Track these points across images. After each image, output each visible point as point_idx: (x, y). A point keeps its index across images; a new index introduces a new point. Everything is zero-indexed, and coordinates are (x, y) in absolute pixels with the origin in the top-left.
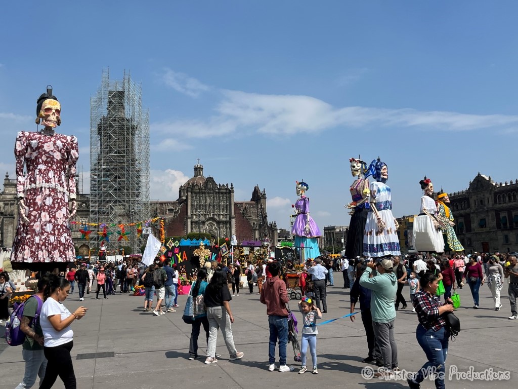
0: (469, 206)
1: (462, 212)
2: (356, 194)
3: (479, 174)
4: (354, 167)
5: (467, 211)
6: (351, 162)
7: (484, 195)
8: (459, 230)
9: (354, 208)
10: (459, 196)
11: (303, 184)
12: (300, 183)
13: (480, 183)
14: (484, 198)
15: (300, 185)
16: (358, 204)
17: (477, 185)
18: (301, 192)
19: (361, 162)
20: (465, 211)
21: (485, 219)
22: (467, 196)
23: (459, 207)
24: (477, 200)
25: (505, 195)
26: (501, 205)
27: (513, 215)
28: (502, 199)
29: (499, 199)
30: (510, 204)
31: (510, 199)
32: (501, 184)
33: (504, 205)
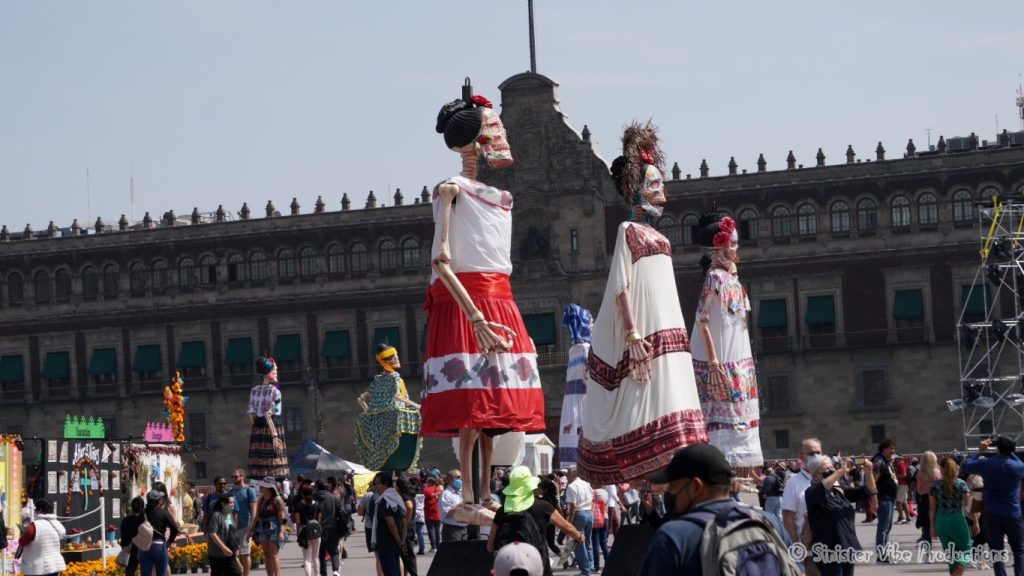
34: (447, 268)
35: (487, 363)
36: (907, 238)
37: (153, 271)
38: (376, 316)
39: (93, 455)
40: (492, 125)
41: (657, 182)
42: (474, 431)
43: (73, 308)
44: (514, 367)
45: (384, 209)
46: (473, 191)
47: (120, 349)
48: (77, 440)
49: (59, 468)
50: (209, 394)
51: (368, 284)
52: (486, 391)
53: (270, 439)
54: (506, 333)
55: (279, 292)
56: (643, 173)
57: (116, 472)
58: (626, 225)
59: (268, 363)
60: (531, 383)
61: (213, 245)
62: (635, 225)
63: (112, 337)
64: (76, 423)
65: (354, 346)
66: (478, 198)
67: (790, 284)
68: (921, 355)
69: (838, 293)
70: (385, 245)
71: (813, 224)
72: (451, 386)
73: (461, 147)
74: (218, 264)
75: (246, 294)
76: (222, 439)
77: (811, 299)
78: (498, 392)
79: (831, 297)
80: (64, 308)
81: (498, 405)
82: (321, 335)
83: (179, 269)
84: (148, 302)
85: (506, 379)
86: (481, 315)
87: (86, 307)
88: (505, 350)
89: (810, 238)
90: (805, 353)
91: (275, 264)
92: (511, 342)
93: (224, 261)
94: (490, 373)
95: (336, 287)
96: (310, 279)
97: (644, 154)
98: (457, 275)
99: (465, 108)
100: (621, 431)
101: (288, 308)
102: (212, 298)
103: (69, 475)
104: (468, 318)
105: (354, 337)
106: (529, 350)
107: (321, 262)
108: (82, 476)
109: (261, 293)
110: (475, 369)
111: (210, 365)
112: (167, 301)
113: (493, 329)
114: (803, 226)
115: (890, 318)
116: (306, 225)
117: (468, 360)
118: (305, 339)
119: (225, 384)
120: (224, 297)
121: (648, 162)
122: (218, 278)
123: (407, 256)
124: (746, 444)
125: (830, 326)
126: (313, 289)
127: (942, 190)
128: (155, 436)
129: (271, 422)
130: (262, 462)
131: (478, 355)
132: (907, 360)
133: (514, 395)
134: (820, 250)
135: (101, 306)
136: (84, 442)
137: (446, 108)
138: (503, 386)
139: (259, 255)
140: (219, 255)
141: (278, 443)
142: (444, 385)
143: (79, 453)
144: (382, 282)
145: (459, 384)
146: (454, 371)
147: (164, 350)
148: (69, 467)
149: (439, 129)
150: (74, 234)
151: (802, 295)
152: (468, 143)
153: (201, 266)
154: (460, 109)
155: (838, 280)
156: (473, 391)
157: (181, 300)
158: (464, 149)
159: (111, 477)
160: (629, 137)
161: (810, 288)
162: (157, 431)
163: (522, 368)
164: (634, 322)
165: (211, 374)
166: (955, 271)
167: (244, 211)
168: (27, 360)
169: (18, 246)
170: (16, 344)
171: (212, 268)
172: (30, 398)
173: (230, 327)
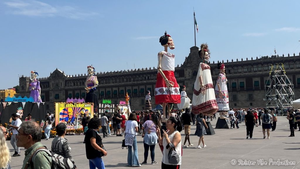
0: (49, 86)
2: (91, 83)
3: (57, 69)
4: (90, 70)
5: (48, 89)
6: (88, 67)
7: (59, 81)
9: (90, 90)
10: (43, 80)
12: (34, 73)
13: (57, 74)
14: (59, 83)
15: (35, 74)
16: (92, 88)
17: (55, 75)
18: (34, 77)
19: (93, 68)
20: (46, 89)
21: (58, 94)
22: (48, 81)
24: (55, 83)
25: (72, 82)
26: (69, 87)
27: (76, 93)
28: (70, 84)
29: (68, 84)
30: (74, 87)
31: (74, 84)
32: (70, 76)
33: (71, 87)
34: (161, 70)
35: (168, 89)
36: (256, 73)
37: (136, 77)
39: (109, 106)
40: (170, 40)
41: (207, 55)
42: (166, 103)
44: (174, 90)
46: (166, 54)
47: (131, 90)
48: (105, 104)
49: (101, 108)
52: (168, 95)
53: (149, 104)
54: (173, 83)
56: (205, 53)
57: (114, 109)
58: (201, 63)
59: (149, 91)
60: (178, 94)
61: (145, 73)
62: (203, 63)
63: (130, 88)
64: (105, 101)
66: (167, 55)
67: (237, 80)
68: (258, 91)
69: (245, 81)
71: (241, 70)
72: (161, 94)
73: (164, 45)
75: (150, 81)
77: (240, 82)
78: (170, 95)
79: (244, 82)
80: (123, 83)
81: (170, 98)
83: (140, 77)
84: (136, 82)
85: (172, 93)
86: (167, 79)
87: (126, 83)
88: (172, 87)
89: (240, 73)
90: (239, 91)
92: (173, 85)
94: (169, 91)
97: (205, 50)
98: (163, 71)
99: (165, 37)
100: (199, 104)
102: (145, 82)
103: (104, 110)
104: (165, 80)
106: (178, 87)
108: (106, 110)
109: (153, 81)
110: (166, 90)
111: (145, 92)
112: (138, 82)
113: (170, 82)
114: (239, 71)
115: (253, 85)
117: (164, 89)
120: (147, 82)
121: (206, 51)
122: (146, 79)
124: (226, 106)
125: (243, 87)
127: (262, 65)
128: (122, 103)
129: (149, 101)
130: (147, 107)
131: (167, 88)
132: (256, 92)
133: (174, 96)
134: (242, 74)
135: (128, 83)
136: (107, 104)
137: (161, 37)
138: (172, 94)
139: (152, 75)
140: (146, 75)
141: (150, 104)
142: (159, 93)
143: (106, 106)
145: (162, 94)
146: (162, 91)
147: (138, 90)
148: (104, 108)
149: (160, 42)
150: (125, 72)
151: (239, 82)
152: (165, 44)
153: (144, 77)
154: (164, 37)
155: (245, 79)
156: (165, 95)
157: (140, 82)
158: (165, 45)
159: (112, 110)
160: (202, 46)
161: (240, 80)
162: (122, 102)
163: (176, 90)
164: (202, 82)
165: (145, 94)
166: (264, 78)
167: (150, 68)
168: (118, 91)
169: (116, 74)
170: (116, 89)
171: (145, 77)
172: (118, 97)
173: (148, 86)
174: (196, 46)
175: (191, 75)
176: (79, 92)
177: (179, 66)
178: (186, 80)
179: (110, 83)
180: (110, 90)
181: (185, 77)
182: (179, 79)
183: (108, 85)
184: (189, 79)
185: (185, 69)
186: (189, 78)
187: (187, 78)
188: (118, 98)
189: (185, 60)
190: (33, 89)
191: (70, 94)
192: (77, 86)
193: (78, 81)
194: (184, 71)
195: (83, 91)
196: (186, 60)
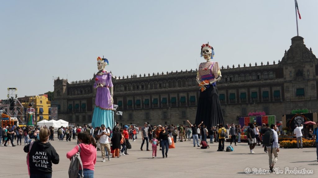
0: (92, 92)
1: (85, 95)
2: (210, 73)
4: (208, 51)
5: (90, 95)
8: (82, 109)
9: (207, 85)
10: (84, 84)
11: (105, 60)
16: (211, 83)
18: (103, 67)
20: (88, 95)
22: (91, 84)
23: (83, 92)
25: (122, 86)
26: (119, 92)
27: (128, 100)
28: (119, 88)
29: (117, 87)
30: (125, 92)
31: (125, 89)
32: (119, 78)
33: (121, 92)
38: (263, 89)
43: (196, 87)
45: (264, 65)
50: (226, 105)
51: (261, 82)
55: (241, 83)
61: (226, 74)
65: (258, 95)
70: (265, 74)
74: (228, 78)
75: (234, 84)
76: (228, 115)
80: (194, 87)
82: (251, 93)
91: (240, 78)
93: (229, 77)
95: (254, 82)
96: (248, 81)
101: (243, 87)
102: (226, 85)
105: (258, 93)
107: (250, 77)
109: (237, 84)
111: (226, 99)
116: (247, 69)
118: (247, 94)
119: (229, 103)
120: (229, 84)
122: (228, 81)
123: (270, 76)
126: (249, 83)
139: (237, 76)
140: (228, 76)
144: (264, 81)
153: (224, 78)
157: (219, 85)
165: (226, 101)
167: (233, 66)
168: (186, 98)
169: (184, 74)
170: (184, 94)
171: (226, 79)
172: (187, 105)
173: (230, 91)
174: (299, 35)
175: (293, 75)
176: (131, 99)
177: (276, 64)
178: (286, 82)
179: (175, 87)
180: (176, 96)
181: (285, 78)
182: (276, 80)
183: (172, 89)
184: (290, 81)
185: (284, 68)
186: (291, 79)
187: (287, 79)
188: (186, 107)
189: (284, 55)
190: (102, 86)
191: (119, 101)
192: (129, 91)
193: (130, 85)
194: (282, 69)
195: (138, 98)
196: (286, 54)
